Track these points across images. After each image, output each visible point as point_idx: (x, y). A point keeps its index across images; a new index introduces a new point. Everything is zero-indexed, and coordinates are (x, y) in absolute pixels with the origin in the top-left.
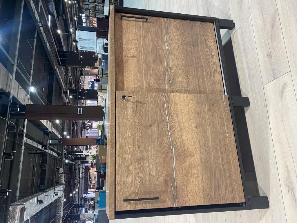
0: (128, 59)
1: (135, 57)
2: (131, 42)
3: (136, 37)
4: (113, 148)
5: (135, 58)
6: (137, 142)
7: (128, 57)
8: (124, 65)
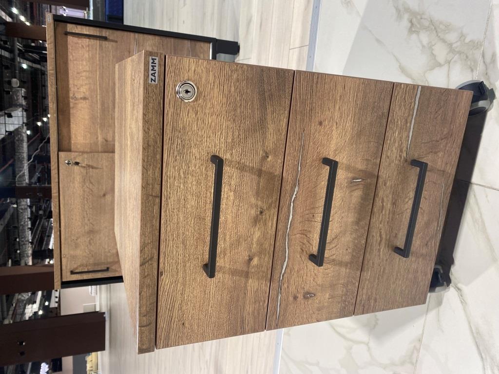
0: (77, 102)
1: (88, 99)
2: (81, 75)
3: (89, 67)
4: (57, 222)
5: (87, 101)
6: (87, 214)
7: (76, 99)
8: (72, 111)
